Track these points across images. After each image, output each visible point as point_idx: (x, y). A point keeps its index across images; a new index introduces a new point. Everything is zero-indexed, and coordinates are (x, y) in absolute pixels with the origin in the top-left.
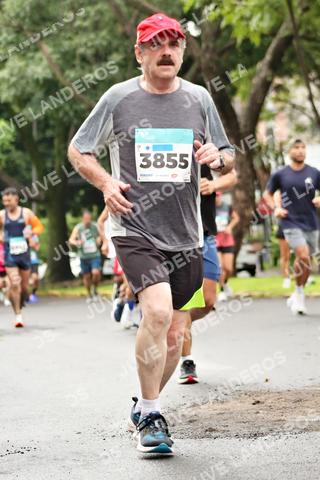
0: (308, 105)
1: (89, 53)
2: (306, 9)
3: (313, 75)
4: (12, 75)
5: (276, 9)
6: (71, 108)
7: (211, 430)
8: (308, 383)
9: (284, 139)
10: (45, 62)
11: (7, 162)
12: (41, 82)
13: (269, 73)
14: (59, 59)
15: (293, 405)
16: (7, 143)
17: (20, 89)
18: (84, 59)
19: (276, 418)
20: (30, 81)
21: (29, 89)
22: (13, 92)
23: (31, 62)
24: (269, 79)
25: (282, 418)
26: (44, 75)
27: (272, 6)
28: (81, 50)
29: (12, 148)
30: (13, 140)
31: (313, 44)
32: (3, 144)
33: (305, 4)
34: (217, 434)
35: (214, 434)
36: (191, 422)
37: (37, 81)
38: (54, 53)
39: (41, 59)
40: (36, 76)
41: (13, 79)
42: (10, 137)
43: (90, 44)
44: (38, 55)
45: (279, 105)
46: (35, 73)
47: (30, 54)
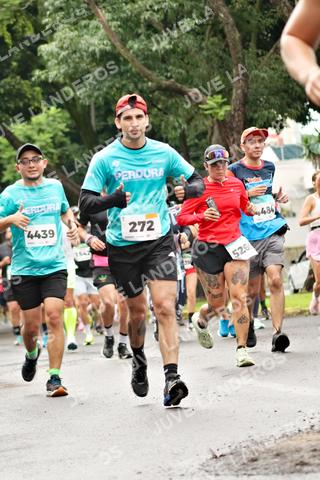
1: (156, 17)
4: (62, 48)
6: (136, 86)
7: (303, 464)
10: (102, 31)
11: (60, 158)
12: (98, 56)
14: (120, 26)
16: (60, 134)
17: (72, 65)
18: (150, 26)
20: (85, 53)
21: (83, 65)
22: (63, 69)
23: (85, 31)
26: (102, 46)
28: (147, 15)
29: (67, 140)
30: (68, 130)
32: (56, 135)
34: (310, 468)
35: (306, 468)
36: (278, 455)
37: (93, 54)
38: (113, 19)
39: (97, 28)
40: (91, 49)
41: (64, 53)
42: (62, 126)
43: (156, 8)
44: (94, 23)
46: (91, 44)
47: (83, 23)
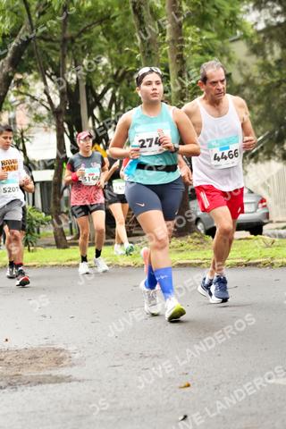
0: (45, 97)
2: (42, 14)
3: (49, 71)
5: (16, 13)
8: (44, 342)
9: (25, 127)
13: (11, 69)
15: (29, 362)
19: (14, 373)
24: (10, 74)
25: (19, 373)
27: (11, 10)
31: (49, 44)
33: (41, 9)
45: (20, 97)
